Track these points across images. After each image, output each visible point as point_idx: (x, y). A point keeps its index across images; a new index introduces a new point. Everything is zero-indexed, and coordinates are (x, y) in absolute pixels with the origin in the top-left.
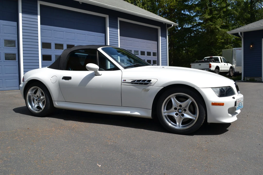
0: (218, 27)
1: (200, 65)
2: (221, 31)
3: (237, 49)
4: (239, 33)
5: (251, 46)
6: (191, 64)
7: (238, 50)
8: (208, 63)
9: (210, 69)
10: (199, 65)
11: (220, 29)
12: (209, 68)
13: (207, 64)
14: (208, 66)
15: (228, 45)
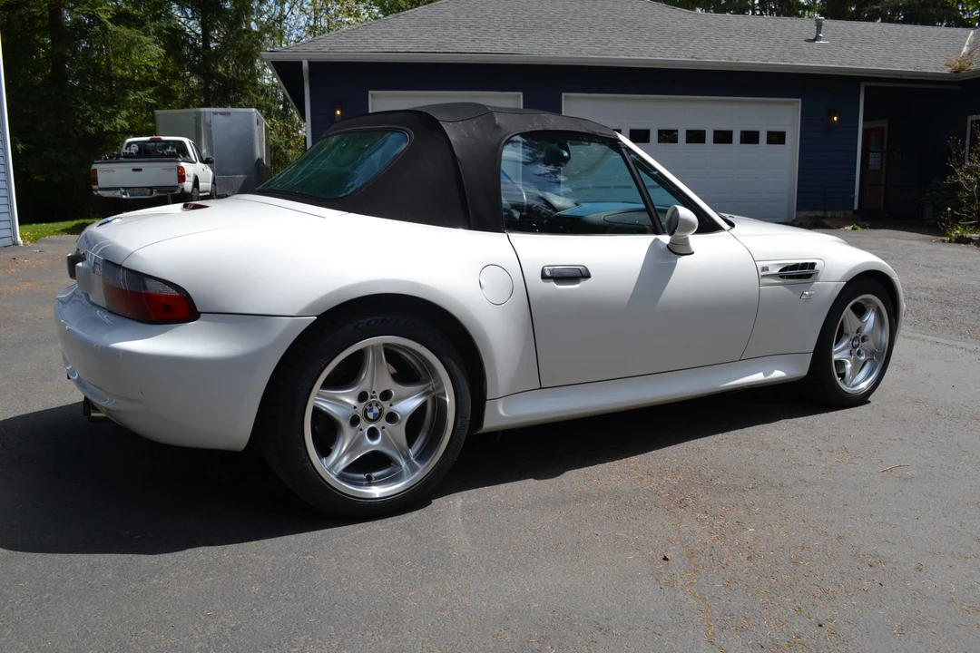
0: (104, 17)
1: (140, 170)
2: (115, 32)
3: (215, 113)
4: (305, 65)
5: (338, 112)
6: (94, 167)
7: (218, 116)
8: (174, 165)
9: (183, 189)
10: (134, 170)
11: (110, 26)
12: (175, 182)
13: (170, 170)
14: (175, 175)
15: (141, 93)
